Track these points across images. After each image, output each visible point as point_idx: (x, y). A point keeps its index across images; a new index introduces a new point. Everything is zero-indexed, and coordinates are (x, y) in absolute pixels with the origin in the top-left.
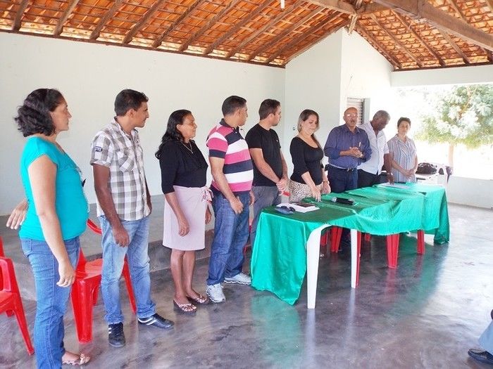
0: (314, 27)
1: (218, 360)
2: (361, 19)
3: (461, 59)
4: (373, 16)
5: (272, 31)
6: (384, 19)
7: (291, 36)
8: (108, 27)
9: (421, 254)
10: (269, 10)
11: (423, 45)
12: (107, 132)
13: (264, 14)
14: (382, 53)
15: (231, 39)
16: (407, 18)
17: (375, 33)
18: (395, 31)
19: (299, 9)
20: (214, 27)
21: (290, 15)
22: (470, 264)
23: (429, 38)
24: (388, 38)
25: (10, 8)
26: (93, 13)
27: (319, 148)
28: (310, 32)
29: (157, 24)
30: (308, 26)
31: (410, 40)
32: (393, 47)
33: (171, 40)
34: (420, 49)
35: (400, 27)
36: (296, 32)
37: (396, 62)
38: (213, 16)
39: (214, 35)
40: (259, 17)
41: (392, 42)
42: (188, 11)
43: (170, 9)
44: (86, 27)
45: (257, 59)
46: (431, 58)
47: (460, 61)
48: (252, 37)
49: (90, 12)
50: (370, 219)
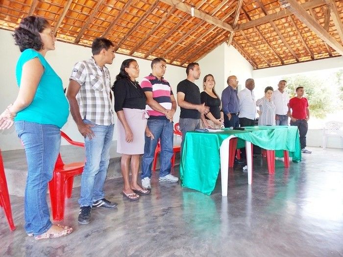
0: (208, 41)
1: (162, 229)
2: (235, 36)
3: (295, 60)
4: (243, 33)
5: (184, 43)
6: (249, 35)
7: (195, 47)
8: (85, 35)
9: (287, 167)
10: (182, 28)
11: (272, 51)
12: (85, 62)
13: (179, 31)
14: (247, 59)
15: (160, 48)
16: (263, 34)
17: (243, 45)
18: (255, 43)
19: (200, 28)
20: (150, 39)
21: (194, 33)
22: (322, 171)
23: (276, 46)
24: (251, 48)
25: (22, 17)
26: (76, 24)
27: (218, 99)
28: (206, 45)
29: (116, 35)
30: (205, 41)
31: (264, 48)
32: (253, 55)
33: (124, 48)
34: (270, 55)
35: (258, 40)
36: (198, 45)
37: (255, 64)
38: (149, 30)
39: (150, 44)
40: (177, 33)
41: (254, 50)
42: (134, 26)
43: (124, 25)
44: (72, 35)
45: (175, 62)
46: (276, 60)
47: (294, 60)
48: (172, 47)
49: (74, 24)
50: (258, 137)
